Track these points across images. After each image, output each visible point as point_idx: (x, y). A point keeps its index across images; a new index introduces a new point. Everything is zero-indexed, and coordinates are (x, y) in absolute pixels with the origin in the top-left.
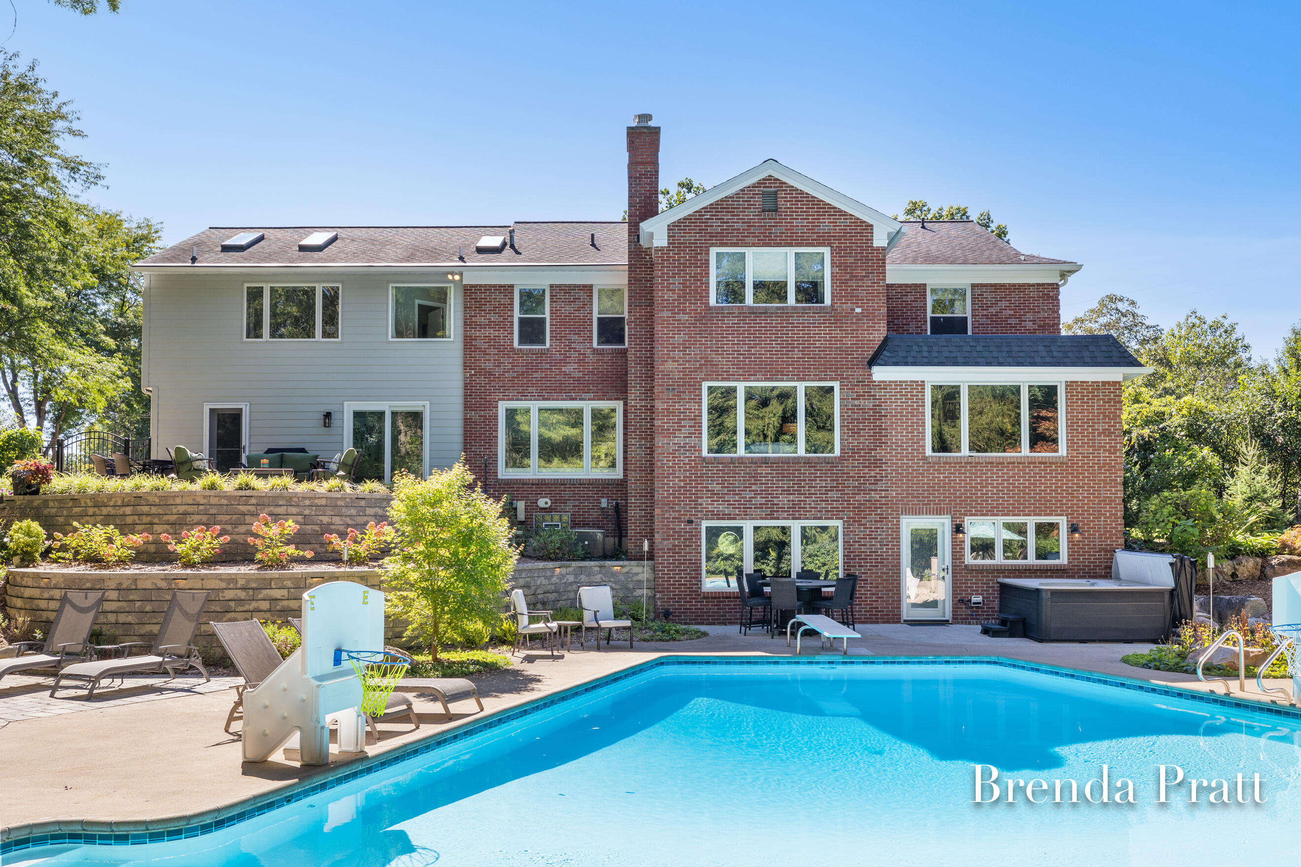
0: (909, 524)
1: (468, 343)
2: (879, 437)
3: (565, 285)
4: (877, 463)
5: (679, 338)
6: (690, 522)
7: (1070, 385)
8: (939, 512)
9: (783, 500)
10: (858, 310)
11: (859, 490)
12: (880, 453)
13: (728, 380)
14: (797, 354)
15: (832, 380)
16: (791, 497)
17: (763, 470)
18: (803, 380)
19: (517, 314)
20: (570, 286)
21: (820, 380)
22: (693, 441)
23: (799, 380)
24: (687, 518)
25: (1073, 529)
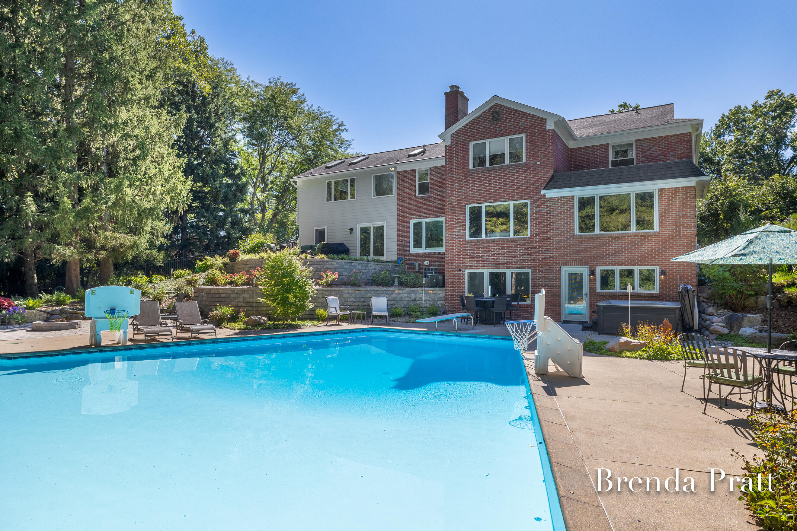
0: (566, 271)
1: (399, 195)
2: (549, 226)
3: (436, 167)
4: (548, 240)
5: (455, 186)
6: (460, 270)
7: (661, 191)
8: (582, 264)
9: (502, 259)
10: (539, 163)
11: (539, 253)
12: (550, 234)
13: (477, 203)
14: (509, 188)
15: (525, 199)
16: (506, 258)
17: (493, 245)
18: (512, 200)
19: (417, 182)
20: (437, 167)
21: (520, 200)
22: (462, 232)
23: (509, 200)
24: (459, 268)
25: (662, 272)
